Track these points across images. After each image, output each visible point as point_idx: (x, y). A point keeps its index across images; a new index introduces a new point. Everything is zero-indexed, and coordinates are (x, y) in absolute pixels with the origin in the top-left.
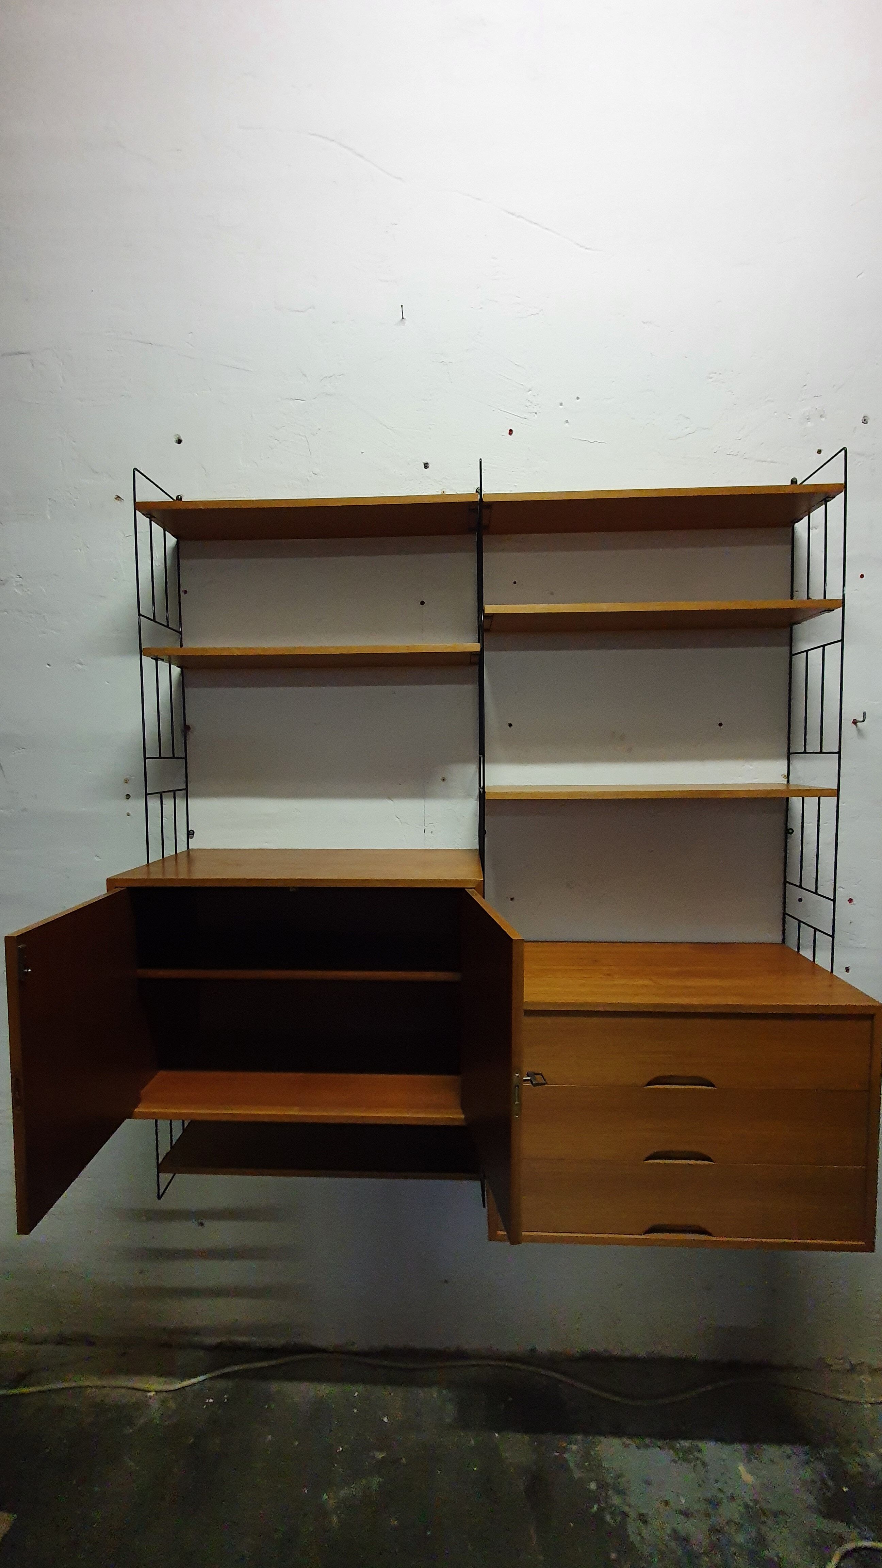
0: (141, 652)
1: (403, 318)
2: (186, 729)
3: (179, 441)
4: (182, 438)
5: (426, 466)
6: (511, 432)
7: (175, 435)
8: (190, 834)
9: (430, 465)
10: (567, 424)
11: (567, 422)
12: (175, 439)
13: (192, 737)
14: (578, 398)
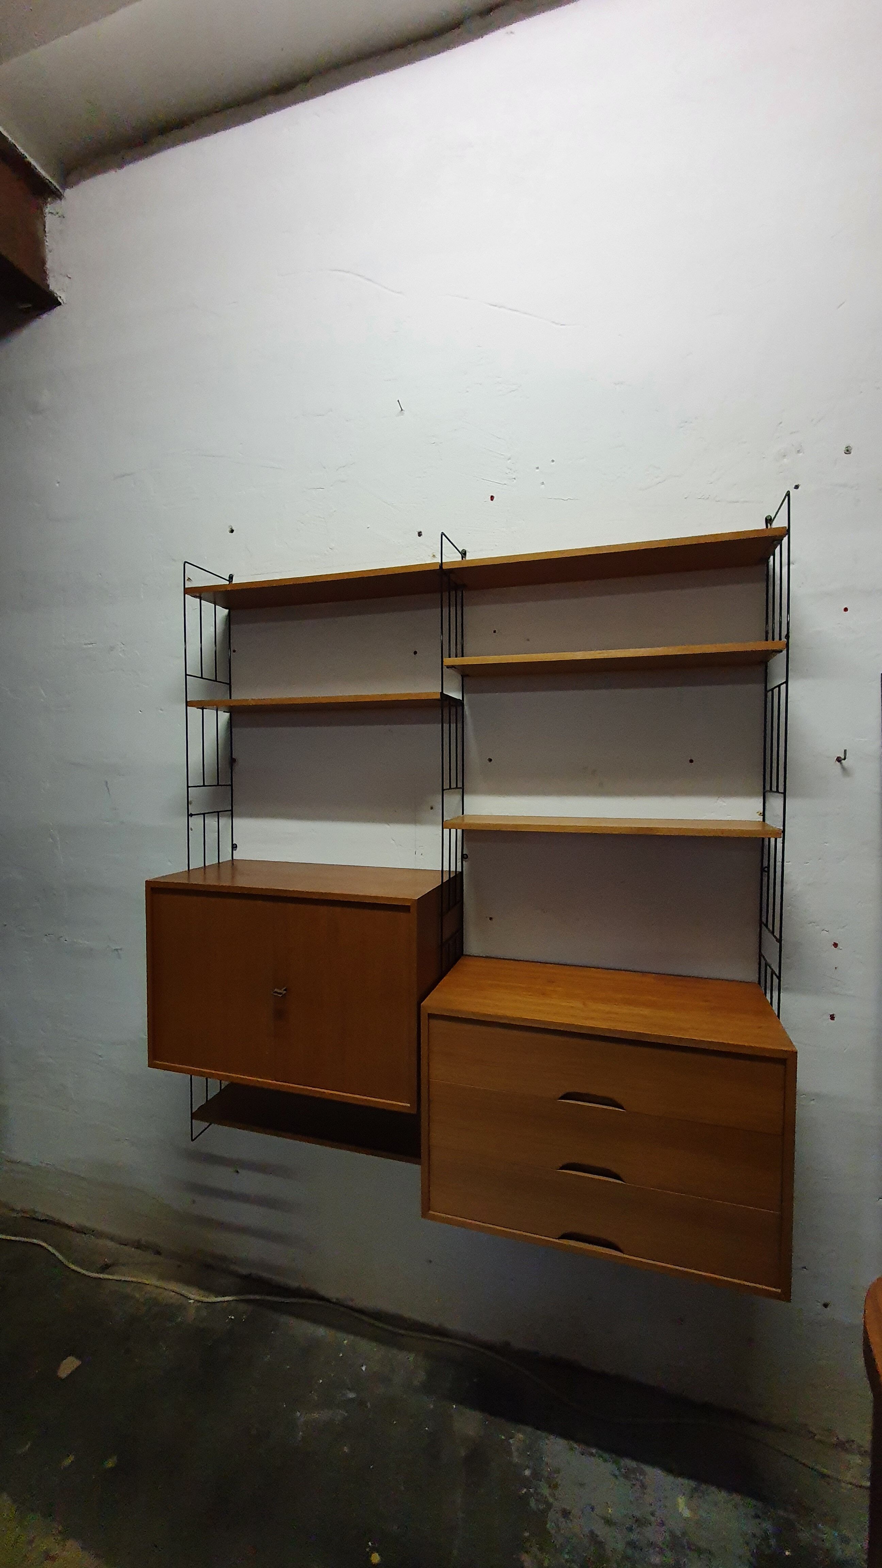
0: (188, 704)
1: (402, 410)
2: (232, 761)
3: (232, 531)
4: (233, 528)
5: (420, 534)
6: (492, 498)
7: (229, 526)
8: (234, 847)
9: (423, 533)
10: (543, 486)
11: (543, 483)
12: (229, 529)
13: (237, 768)
14: (553, 461)
